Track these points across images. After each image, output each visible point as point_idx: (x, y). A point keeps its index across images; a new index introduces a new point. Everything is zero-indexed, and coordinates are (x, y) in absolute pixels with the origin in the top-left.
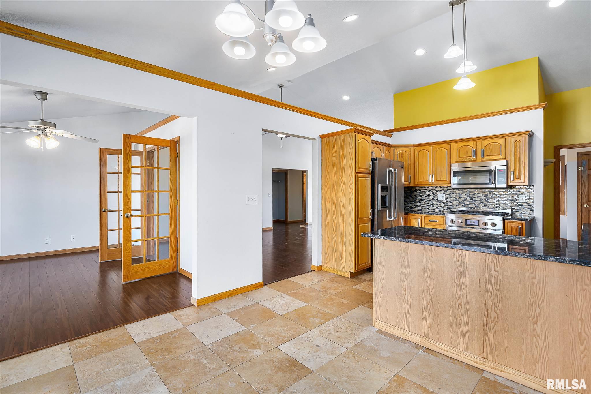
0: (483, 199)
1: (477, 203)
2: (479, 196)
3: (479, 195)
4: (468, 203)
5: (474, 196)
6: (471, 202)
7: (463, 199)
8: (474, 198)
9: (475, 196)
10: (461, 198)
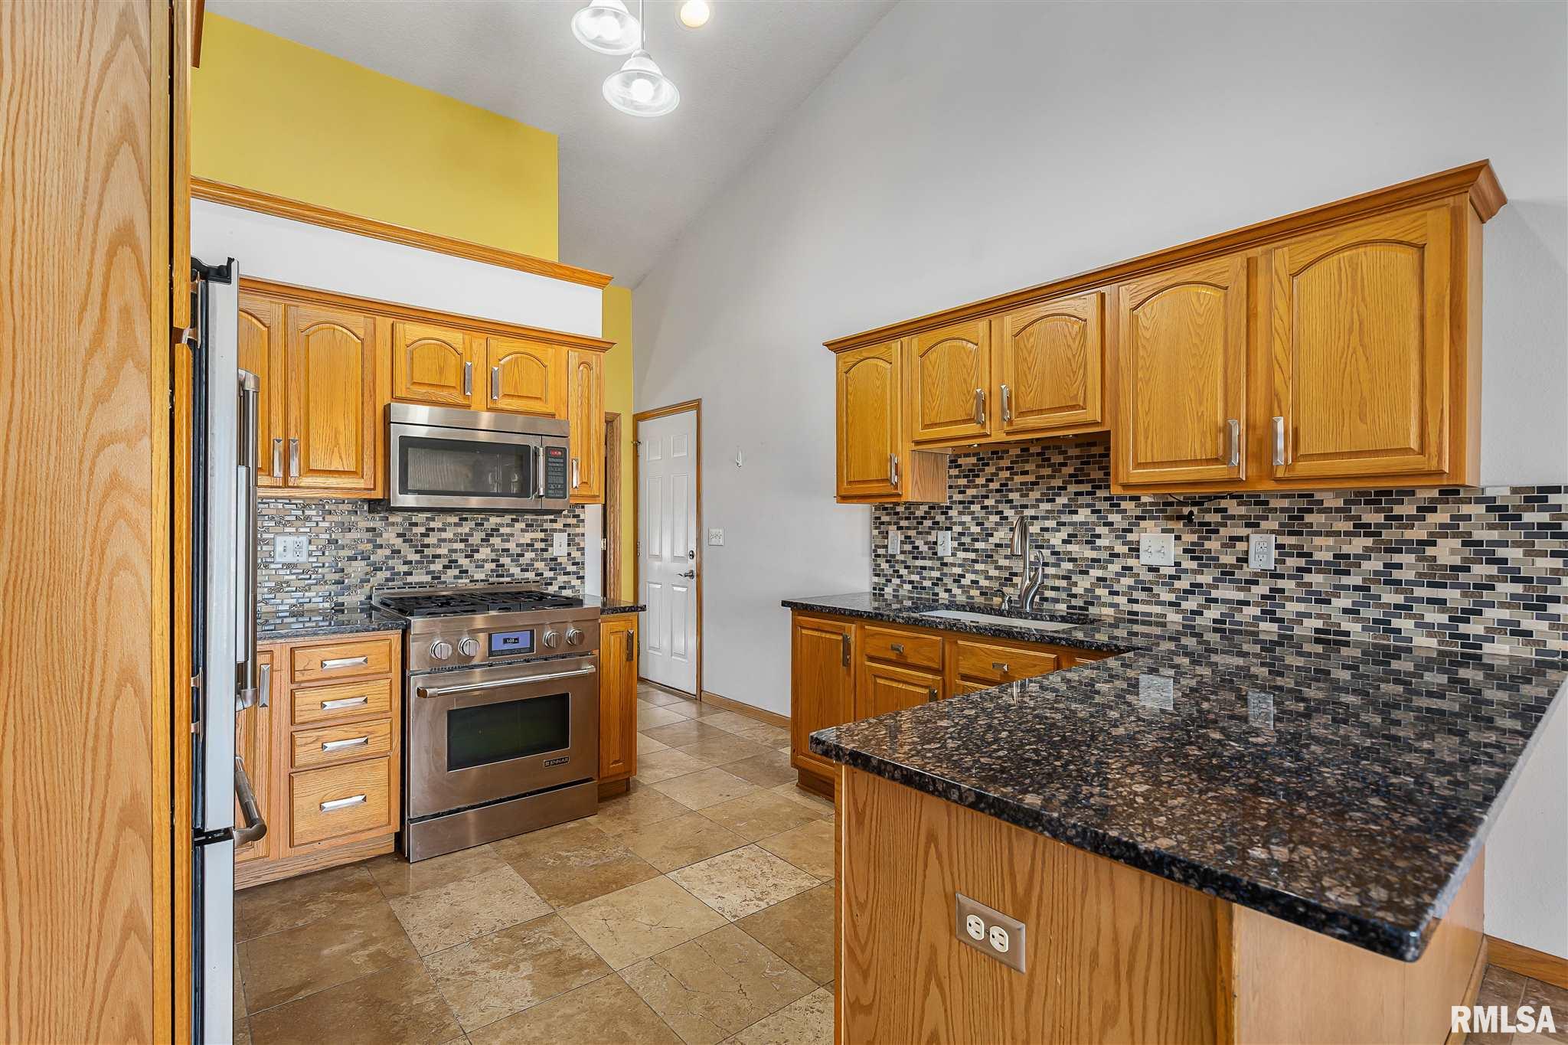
0: (455, 551)
1: (437, 567)
2: (444, 540)
3: (444, 535)
4: (405, 568)
5: (427, 541)
6: (417, 562)
7: (388, 552)
8: (428, 546)
9: (432, 540)
10: (381, 546)
